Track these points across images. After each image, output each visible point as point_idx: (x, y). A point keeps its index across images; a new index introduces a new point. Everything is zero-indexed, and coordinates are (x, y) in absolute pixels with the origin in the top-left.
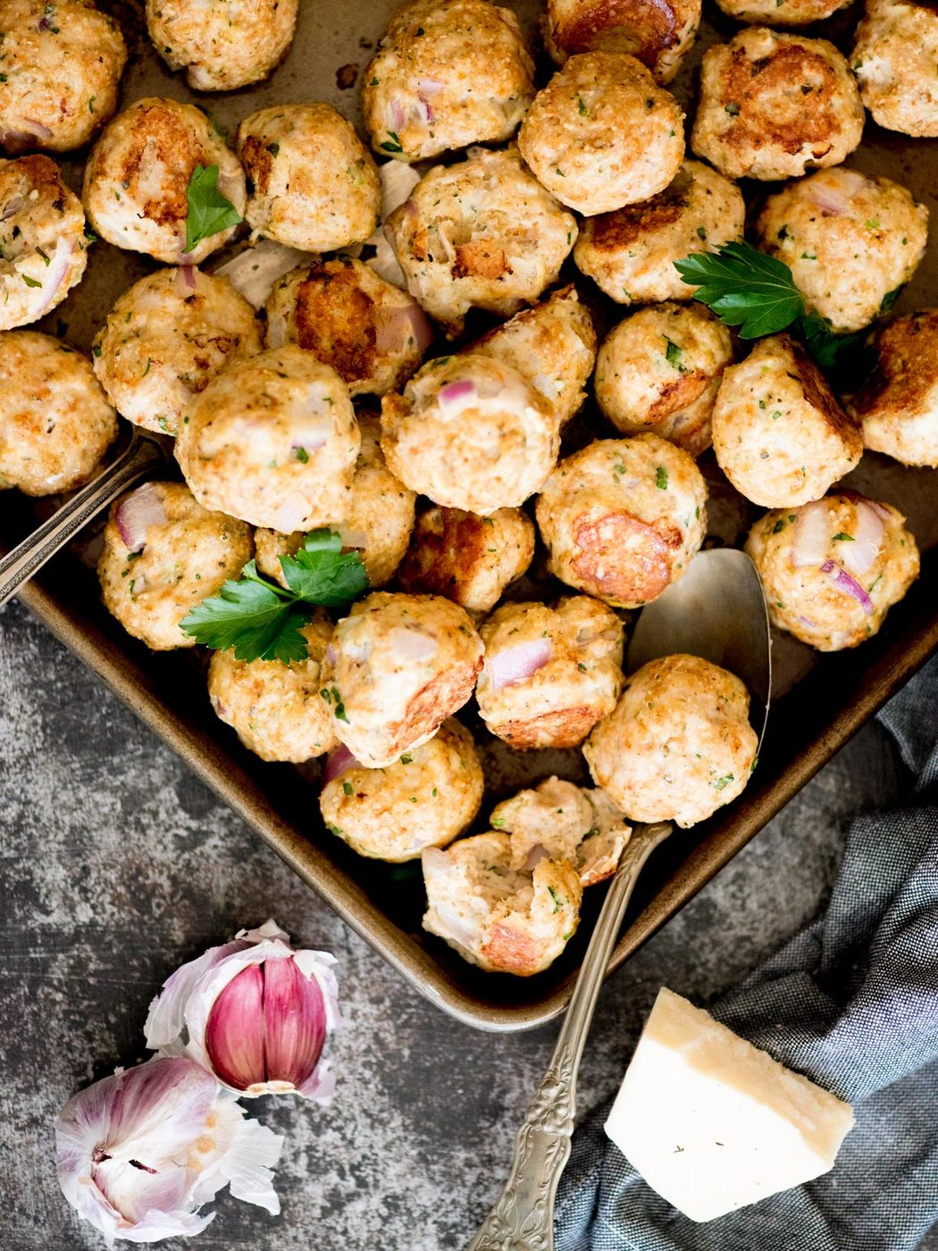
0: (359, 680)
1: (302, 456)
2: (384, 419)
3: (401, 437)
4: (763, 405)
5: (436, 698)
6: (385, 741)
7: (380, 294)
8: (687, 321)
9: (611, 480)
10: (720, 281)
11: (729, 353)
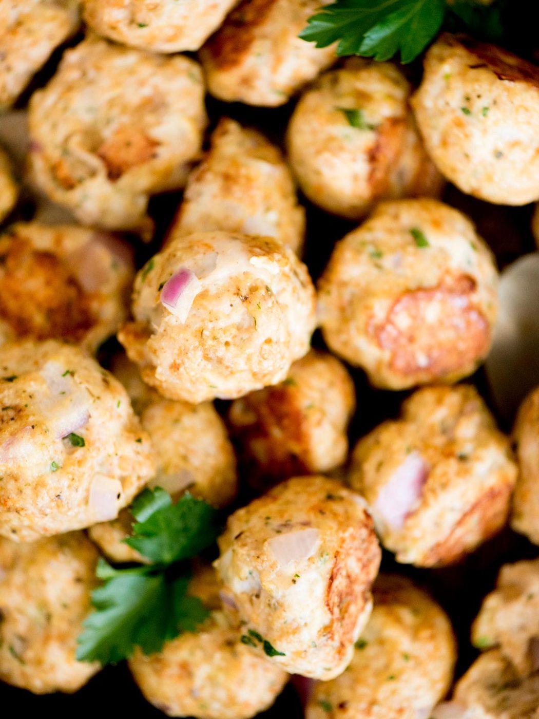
0: (267, 610)
1: (76, 441)
2: (132, 354)
3: (156, 361)
4: (466, 111)
5: (348, 576)
6: (328, 649)
7: (58, 241)
8: (349, 81)
9: (374, 272)
10: (353, 25)
11: (405, 84)
